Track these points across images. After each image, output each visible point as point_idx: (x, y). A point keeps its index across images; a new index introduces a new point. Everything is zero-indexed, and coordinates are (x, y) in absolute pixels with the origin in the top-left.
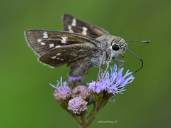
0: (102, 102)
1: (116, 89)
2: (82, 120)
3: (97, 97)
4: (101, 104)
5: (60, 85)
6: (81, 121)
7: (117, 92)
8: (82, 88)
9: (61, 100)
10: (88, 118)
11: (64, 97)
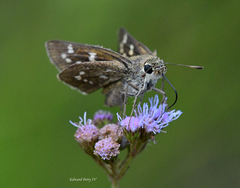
0: (139, 144)
1: (157, 126)
2: (113, 168)
3: (132, 137)
4: (137, 148)
5: (83, 123)
6: (111, 171)
7: (159, 131)
8: (112, 127)
9: (85, 142)
10: (120, 167)
11: (89, 139)
